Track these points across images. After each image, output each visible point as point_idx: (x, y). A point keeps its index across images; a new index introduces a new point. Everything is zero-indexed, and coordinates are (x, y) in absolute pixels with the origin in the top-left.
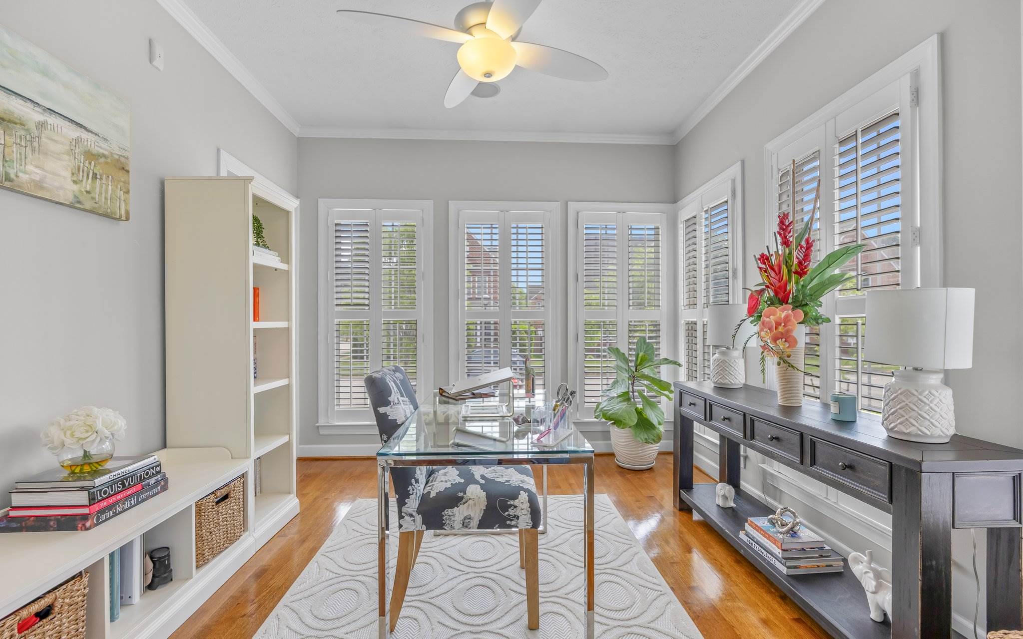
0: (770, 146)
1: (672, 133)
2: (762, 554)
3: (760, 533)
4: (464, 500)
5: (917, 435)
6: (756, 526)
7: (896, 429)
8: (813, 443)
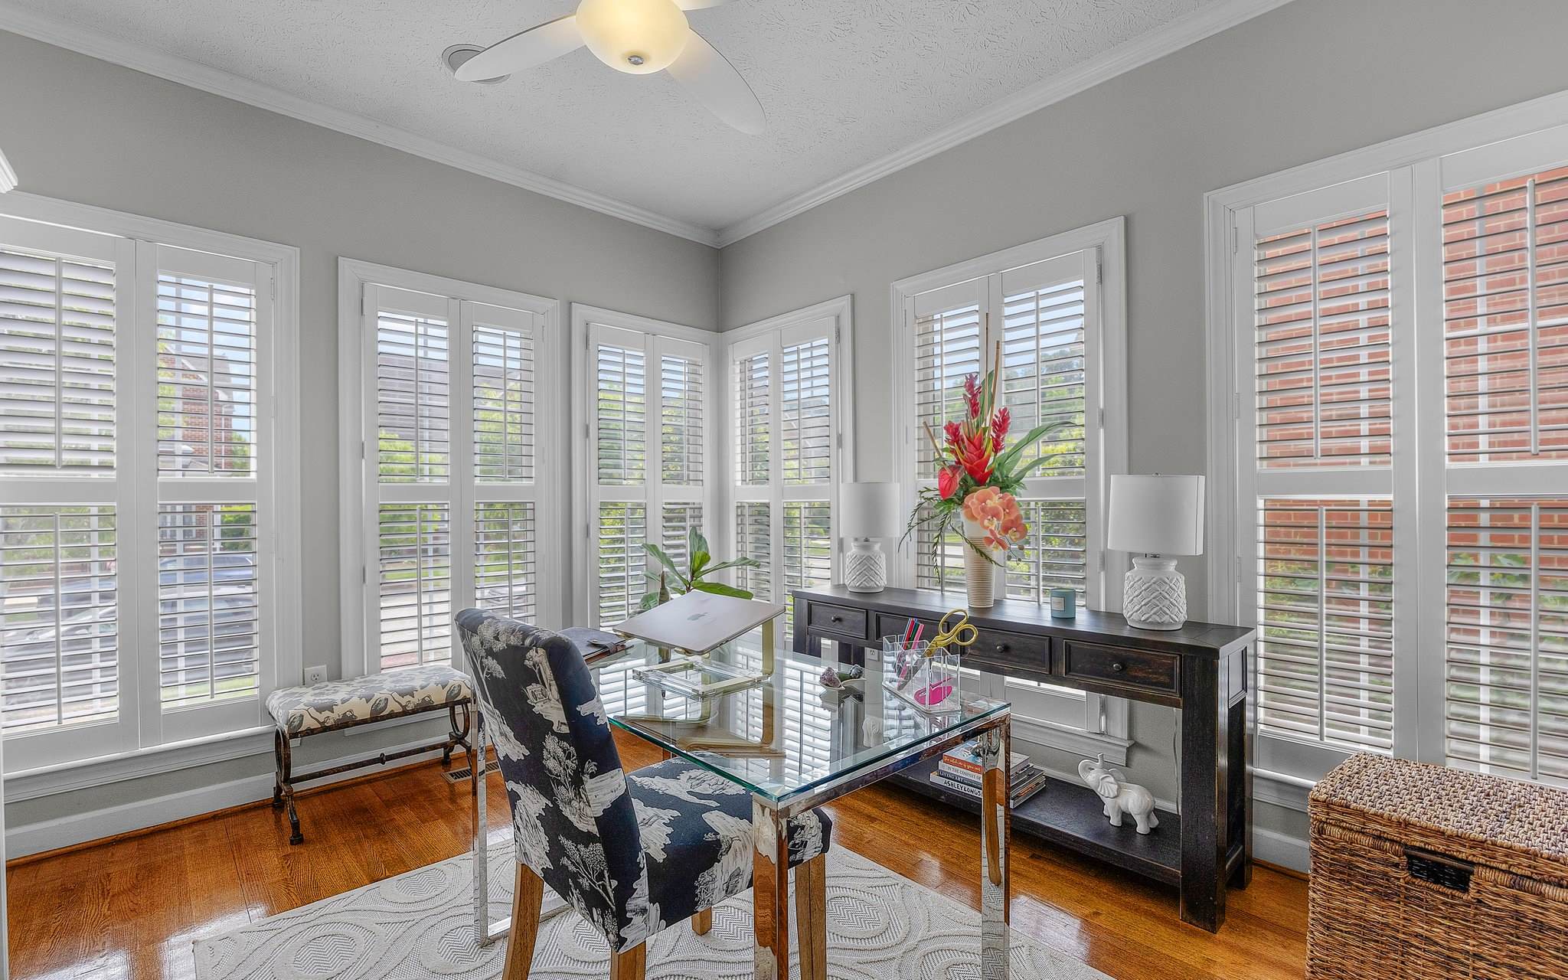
0: (901, 286)
1: (718, 231)
2: (971, 794)
3: (966, 769)
4: (724, 847)
5: (1170, 624)
6: (959, 760)
7: (1150, 620)
8: (1068, 647)
